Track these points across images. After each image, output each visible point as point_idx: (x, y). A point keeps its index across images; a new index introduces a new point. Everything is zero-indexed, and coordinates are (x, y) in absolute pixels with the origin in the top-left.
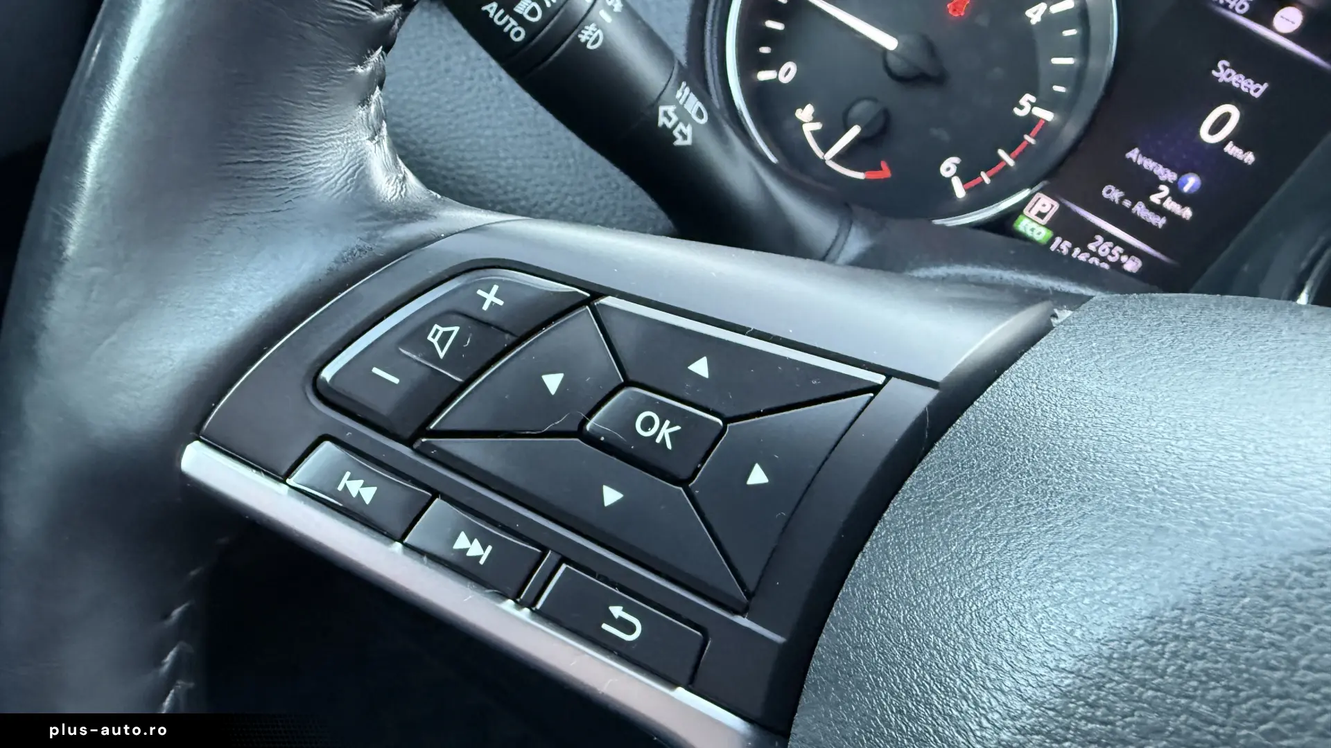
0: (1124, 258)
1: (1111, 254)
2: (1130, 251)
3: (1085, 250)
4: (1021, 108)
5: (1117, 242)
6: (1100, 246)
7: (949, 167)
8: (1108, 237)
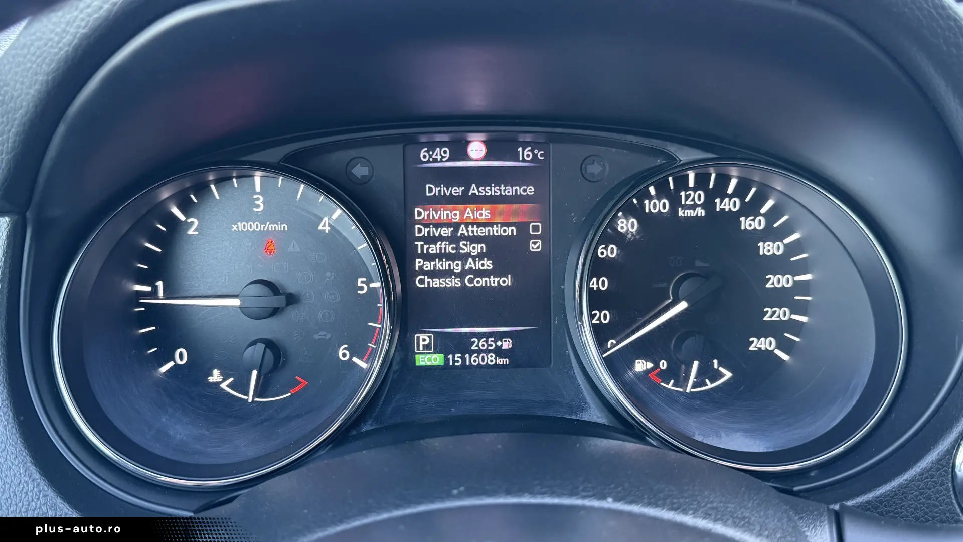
0: (499, 343)
1: (488, 345)
2: (500, 336)
3: (472, 353)
4: (362, 288)
5: (487, 335)
6: (478, 344)
7: (343, 353)
8: (479, 336)
